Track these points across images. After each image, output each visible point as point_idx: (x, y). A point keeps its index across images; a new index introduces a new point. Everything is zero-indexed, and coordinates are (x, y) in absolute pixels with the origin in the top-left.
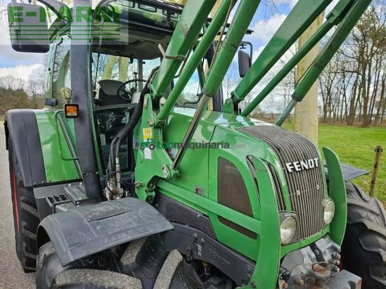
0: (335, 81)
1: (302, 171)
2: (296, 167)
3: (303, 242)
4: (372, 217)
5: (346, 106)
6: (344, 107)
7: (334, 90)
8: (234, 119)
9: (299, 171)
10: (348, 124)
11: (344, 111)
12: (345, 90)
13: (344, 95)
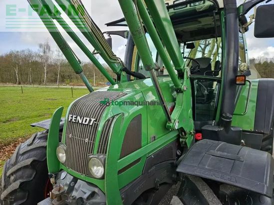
1: (76, 123)
2: (74, 119)
9: (74, 122)
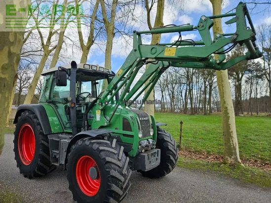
0: (176, 88)
3: (145, 138)
4: (167, 137)
5: (183, 102)
6: (182, 103)
7: (176, 93)
8: (125, 107)
9: (143, 120)
10: (184, 113)
11: (182, 106)
12: (181, 93)
13: (181, 96)
